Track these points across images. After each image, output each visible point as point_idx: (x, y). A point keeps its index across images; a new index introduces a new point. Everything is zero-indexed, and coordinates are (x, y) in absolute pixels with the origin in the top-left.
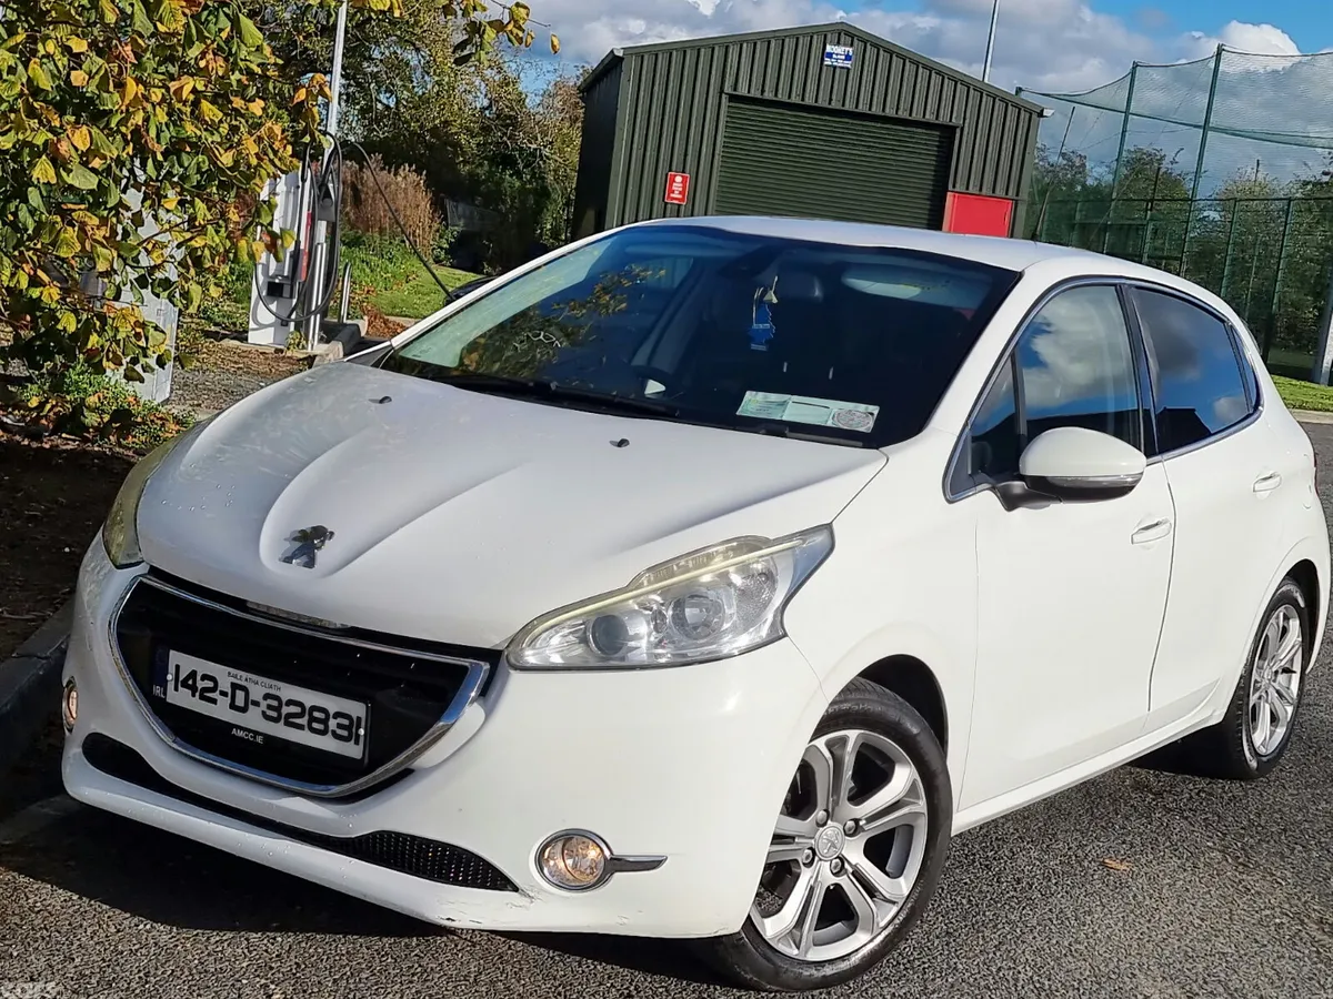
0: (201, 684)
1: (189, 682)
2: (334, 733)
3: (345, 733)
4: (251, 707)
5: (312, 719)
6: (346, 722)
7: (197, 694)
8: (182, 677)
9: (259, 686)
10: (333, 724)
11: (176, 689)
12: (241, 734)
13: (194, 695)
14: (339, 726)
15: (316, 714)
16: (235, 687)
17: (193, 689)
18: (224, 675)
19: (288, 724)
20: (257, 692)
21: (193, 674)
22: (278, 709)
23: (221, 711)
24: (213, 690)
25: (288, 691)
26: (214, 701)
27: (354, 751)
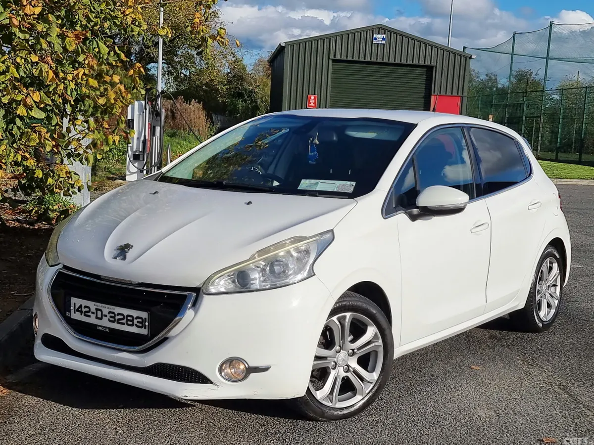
0: (84, 310)
1: (79, 310)
2: (136, 325)
3: (140, 325)
4: (103, 317)
5: (128, 320)
6: (140, 320)
7: (83, 314)
8: (76, 307)
9: (106, 309)
10: (135, 321)
11: (75, 313)
12: (100, 328)
13: (81, 315)
14: (138, 322)
15: (129, 318)
16: (97, 310)
17: (81, 312)
18: (93, 305)
19: (118, 323)
20: (105, 311)
21: (81, 306)
22: (114, 317)
23: (92, 320)
24: (89, 311)
25: (118, 310)
26: (89, 316)
27: (144, 332)
